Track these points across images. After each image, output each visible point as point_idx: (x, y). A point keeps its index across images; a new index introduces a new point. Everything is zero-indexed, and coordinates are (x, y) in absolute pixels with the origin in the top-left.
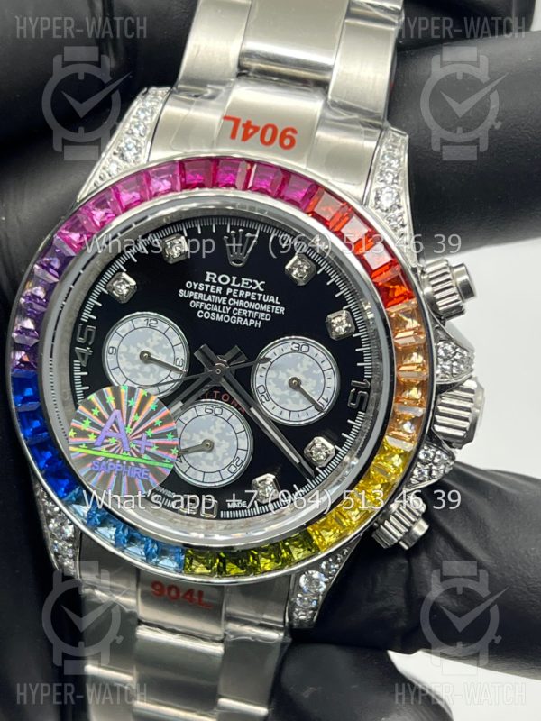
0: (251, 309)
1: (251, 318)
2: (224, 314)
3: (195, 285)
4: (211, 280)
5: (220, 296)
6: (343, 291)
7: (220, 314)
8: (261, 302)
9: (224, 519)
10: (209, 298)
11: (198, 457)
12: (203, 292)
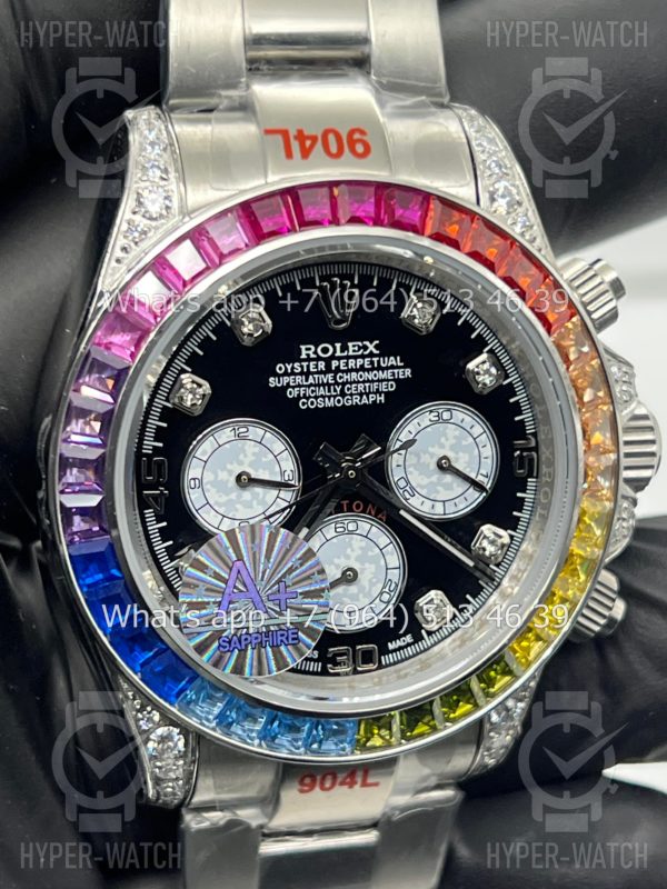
0: (368, 381)
1: (370, 392)
2: (335, 397)
3: (289, 367)
4: (308, 355)
5: (324, 373)
6: (480, 329)
7: (329, 397)
8: (380, 368)
9: (387, 666)
10: (311, 380)
11: (338, 594)
12: (301, 373)
